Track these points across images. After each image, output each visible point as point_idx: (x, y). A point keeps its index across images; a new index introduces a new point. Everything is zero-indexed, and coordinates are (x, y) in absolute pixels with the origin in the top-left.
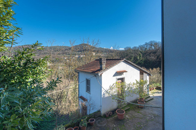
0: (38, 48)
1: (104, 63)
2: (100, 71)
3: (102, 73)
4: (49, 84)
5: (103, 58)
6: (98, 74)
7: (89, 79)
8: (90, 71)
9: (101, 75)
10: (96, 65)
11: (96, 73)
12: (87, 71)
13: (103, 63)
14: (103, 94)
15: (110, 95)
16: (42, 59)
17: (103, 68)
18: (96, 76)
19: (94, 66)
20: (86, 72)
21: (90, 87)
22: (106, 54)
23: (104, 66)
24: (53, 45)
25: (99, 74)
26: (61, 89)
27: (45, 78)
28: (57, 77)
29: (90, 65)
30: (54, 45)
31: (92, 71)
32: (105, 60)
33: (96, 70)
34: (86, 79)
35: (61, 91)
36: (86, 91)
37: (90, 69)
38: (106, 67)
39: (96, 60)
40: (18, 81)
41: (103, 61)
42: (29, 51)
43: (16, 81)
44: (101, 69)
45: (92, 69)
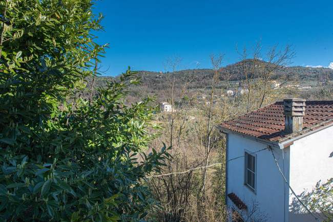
0: (131, 81)
1: (300, 114)
2: (284, 137)
3: (292, 143)
4: (147, 159)
5: (294, 99)
6: (276, 145)
7: (253, 155)
8: (257, 133)
9: (287, 148)
10: (274, 118)
11: (271, 140)
12: (247, 132)
13: (294, 114)
14: (293, 204)
15: (318, 211)
16: (141, 102)
17: (294, 129)
18: (273, 148)
19: (269, 121)
20: (244, 135)
21: (254, 174)
22: (315, 83)
23: (298, 122)
24: (176, 70)
25: (282, 146)
26: (189, 166)
27: (144, 143)
28: (163, 146)
29: (256, 116)
30: (179, 69)
31: (261, 134)
32: (301, 105)
33: (274, 131)
34: (246, 153)
35: (188, 171)
36: (245, 184)
37: (256, 128)
38: (306, 125)
39: (277, 103)
40: (100, 145)
41: (296, 107)
42: (117, 88)
43: (96, 145)
44: (287, 131)
45: (261, 129)
